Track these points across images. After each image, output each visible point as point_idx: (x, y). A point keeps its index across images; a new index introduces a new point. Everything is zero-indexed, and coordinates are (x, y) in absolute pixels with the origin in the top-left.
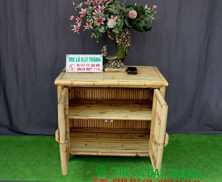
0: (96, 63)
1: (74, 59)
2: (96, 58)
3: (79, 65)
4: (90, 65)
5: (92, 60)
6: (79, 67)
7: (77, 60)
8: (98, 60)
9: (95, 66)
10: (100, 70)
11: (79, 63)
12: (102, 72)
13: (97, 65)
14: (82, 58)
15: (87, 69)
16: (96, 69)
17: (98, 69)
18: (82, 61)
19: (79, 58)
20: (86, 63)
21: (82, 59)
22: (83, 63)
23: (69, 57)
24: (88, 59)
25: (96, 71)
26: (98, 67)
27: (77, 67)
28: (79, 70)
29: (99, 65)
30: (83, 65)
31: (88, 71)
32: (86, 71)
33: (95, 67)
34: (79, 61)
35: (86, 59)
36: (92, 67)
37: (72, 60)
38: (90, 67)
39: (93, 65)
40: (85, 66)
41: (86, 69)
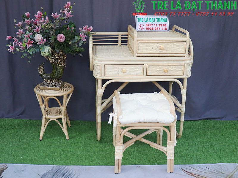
0: (163, 23)
1: (143, 19)
2: (163, 19)
3: (148, 25)
4: (158, 25)
5: (159, 20)
6: (148, 27)
7: (146, 21)
8: (164, 21)
9: (162, 25)
10: (167, 30)
11: (148, 23)
12: (169, 31)
13: (164, 25)
14: (150, 18)
15: (156, 29)
16: (163, 29)
17: (165, 29)
18: (150, 22)
19: (147, 19)
20: (154, 23)
21: (150, 20)
22: (151, 23)
23: (137, 18)
24: (156, 20)
25: (163, 30)
26: (165, 27)
27: (145, 27)
28: (148, 30)
29: (165, 25)
30: (152, 25)
31: (156, 31)
32: (154, 30)
33: (163, 27)
34: (147, 21)
35: (154, 19)
36: (159, 27)
37: (141, 20)
38: (158, 27)
39: (160, 25)
40: (154, 25)
41: (154, 28)
